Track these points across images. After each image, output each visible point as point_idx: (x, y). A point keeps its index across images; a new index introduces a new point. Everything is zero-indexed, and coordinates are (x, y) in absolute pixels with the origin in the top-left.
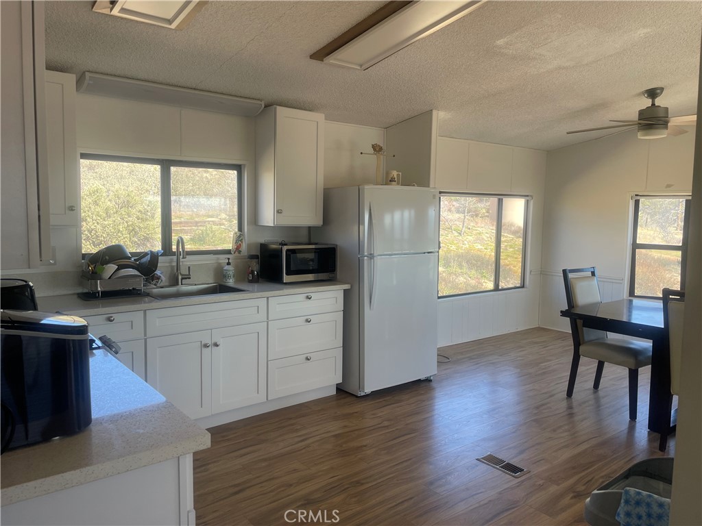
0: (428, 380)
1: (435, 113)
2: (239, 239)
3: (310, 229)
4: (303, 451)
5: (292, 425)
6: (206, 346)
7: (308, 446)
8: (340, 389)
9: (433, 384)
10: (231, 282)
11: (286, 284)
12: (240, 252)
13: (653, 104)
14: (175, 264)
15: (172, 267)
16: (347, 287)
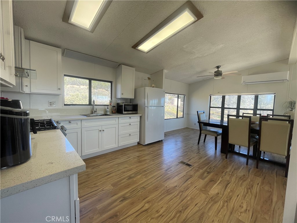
0: (162, 141)
1: (164, 70)
2: (111, 102)
3: (131, 99)
4: (128, 161)
5: (125, 153)
6: (100, 131)
7: (130, 160)
8: (138, 143)
9: (163, 142)
10: (108, 113)
11: (124, 114)
12: (111, 105)
13: (218, 70)
14: (92, 108)
15: (92, 109)
16: (141, 115)
